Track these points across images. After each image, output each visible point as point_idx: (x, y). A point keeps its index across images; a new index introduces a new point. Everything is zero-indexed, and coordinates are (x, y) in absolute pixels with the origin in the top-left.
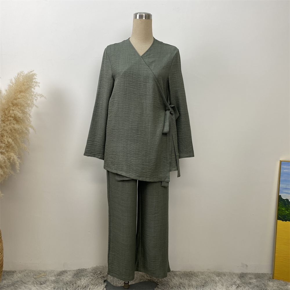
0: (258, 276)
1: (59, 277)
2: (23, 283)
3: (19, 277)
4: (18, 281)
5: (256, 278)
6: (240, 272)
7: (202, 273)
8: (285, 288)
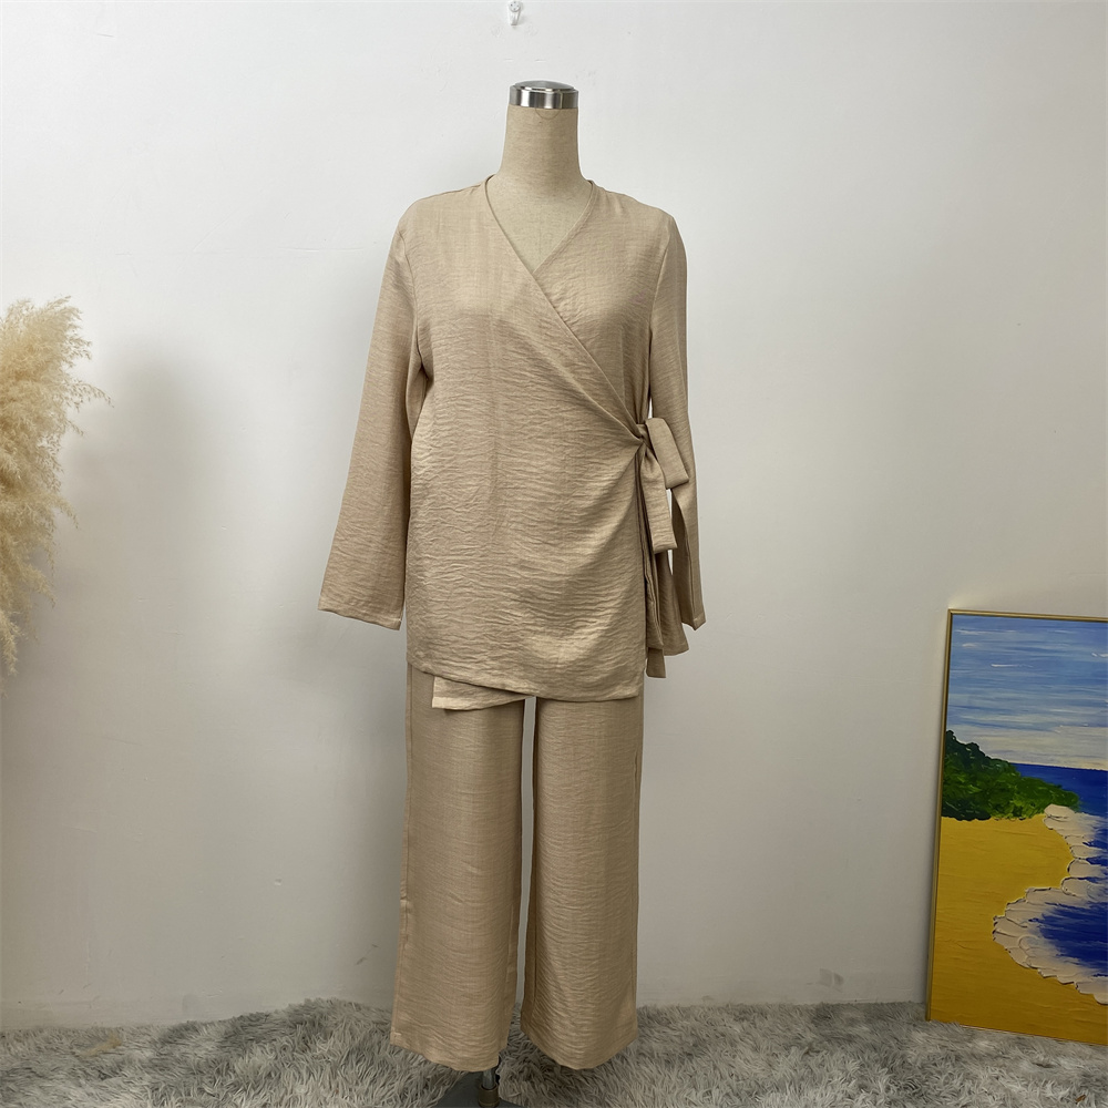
0: (879, 1014)
1: (168, 1047)
2: (34, 1074)
3: (16, 1056)
4: (14, 1071)
5: (869, 1022)
6: (817, 1002)
7: (686, 1012)
8: (967, 1049)
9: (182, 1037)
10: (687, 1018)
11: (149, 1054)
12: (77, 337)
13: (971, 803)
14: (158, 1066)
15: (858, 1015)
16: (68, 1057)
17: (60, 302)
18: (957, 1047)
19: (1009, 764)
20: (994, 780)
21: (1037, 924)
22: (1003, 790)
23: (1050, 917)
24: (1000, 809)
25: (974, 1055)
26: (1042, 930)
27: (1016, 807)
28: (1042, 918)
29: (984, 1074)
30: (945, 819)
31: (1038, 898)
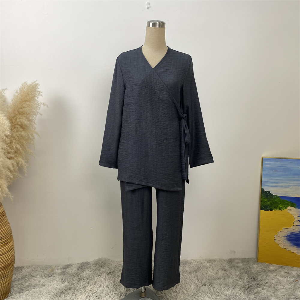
0: (244, 261)
1: (65, 270)
2: (32, 276)
3: (27, 272)
4: (27, 275)
5: (242, 262)
6: (229, 258)
8: (268, 269)
9: (68, 267)
10: (195, 262)
11: (60, 271)
12: (39, 91)
13: (268, 206)
14: (63, 274)
15: (239, 261)
16: (40, 272)
17: (35, 82)
18: (265, 269)
19: (278, 196)
20: (274, 200)
21: (286, 237)
22: (276, 203)
24: (276, 208)
25: (269, 270)
26: (287, 239)
27: (280, 207)
28: (287, 236)
29: (272, 275)
30: (261, 211)
31: (286, 230)
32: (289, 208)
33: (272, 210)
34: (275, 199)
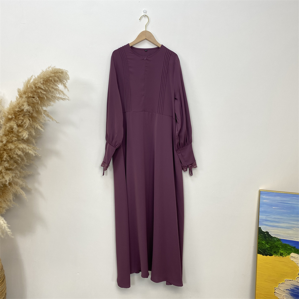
13: (267, 250)
19: (279, 239)
20: (274, 244)
22: (277, 247)
23: (293, 289)
24: (276, 253)
27: (281, 253)
30: (259, 255)
31: (289, 283)
32: (293, 254)
33: (271, 255)
34: (275, 241)
